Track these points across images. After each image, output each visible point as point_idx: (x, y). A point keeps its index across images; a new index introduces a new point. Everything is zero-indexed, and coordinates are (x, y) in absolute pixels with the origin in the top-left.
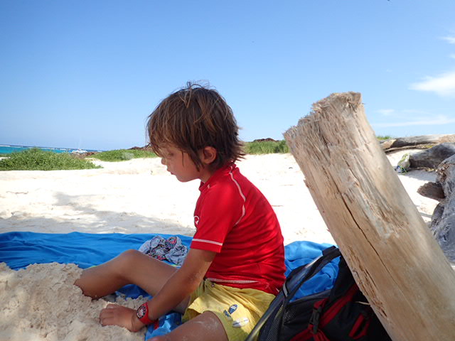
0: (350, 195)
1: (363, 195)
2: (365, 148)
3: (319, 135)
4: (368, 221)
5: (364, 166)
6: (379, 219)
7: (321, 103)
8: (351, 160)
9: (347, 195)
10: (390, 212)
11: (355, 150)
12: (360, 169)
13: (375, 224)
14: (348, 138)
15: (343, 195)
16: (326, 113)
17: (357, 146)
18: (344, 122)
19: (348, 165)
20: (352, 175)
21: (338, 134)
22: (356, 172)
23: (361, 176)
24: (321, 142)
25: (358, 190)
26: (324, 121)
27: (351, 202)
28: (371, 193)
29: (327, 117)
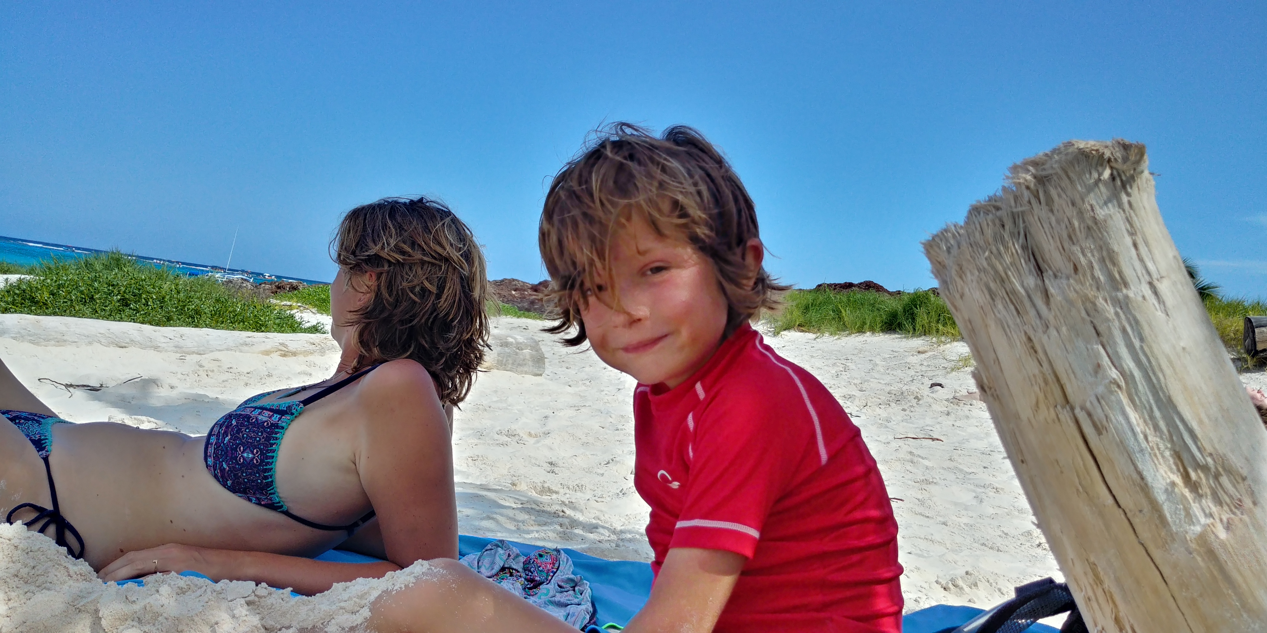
0: (1098, 413)
1: (1133, 416)
2: (1148, 292)
3: (1025, 248)
4: (1144, 487)
5: (1142, 339)
6: (1173, 484)
7: (1035, 164)
8: (1107, 320)
9: (1090, 415)
10: (1205, 468)
11: (1120, 295)
12: (1130, 346)
13: (1161, 497)
14: (1102, 260)
15: (1077, 411)
16: (1046, 192)
17: (1126, 285)
18: (1094, 219)
19: (1098, 334)
20: (1106, 361)
21: (1076, 249)
22: (1117, 353)
23: (1129, 363)
24: (1025, 266)
25: (1120, 402)
26: (1040, 211)
27: (1099, 433)
28: (1157, 413)
29: (1050, 202)
